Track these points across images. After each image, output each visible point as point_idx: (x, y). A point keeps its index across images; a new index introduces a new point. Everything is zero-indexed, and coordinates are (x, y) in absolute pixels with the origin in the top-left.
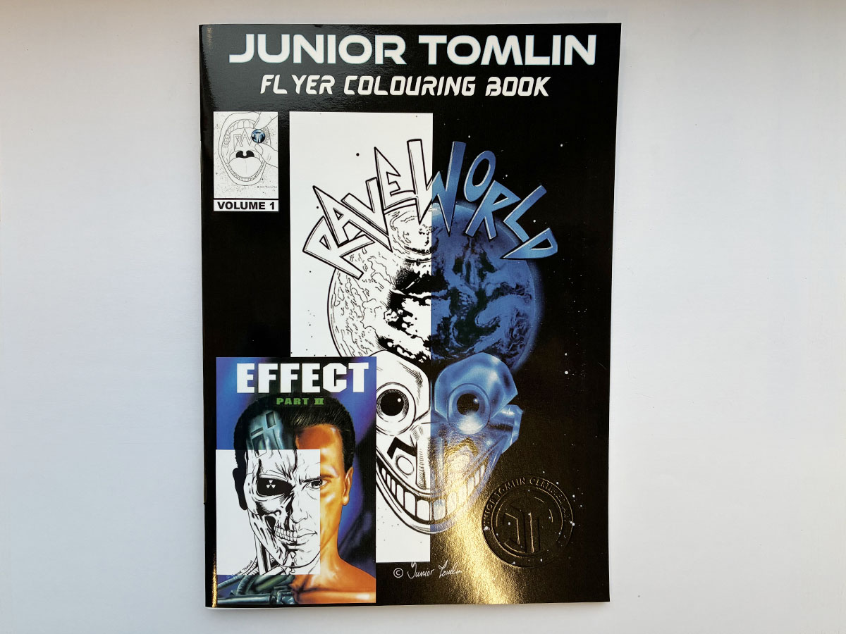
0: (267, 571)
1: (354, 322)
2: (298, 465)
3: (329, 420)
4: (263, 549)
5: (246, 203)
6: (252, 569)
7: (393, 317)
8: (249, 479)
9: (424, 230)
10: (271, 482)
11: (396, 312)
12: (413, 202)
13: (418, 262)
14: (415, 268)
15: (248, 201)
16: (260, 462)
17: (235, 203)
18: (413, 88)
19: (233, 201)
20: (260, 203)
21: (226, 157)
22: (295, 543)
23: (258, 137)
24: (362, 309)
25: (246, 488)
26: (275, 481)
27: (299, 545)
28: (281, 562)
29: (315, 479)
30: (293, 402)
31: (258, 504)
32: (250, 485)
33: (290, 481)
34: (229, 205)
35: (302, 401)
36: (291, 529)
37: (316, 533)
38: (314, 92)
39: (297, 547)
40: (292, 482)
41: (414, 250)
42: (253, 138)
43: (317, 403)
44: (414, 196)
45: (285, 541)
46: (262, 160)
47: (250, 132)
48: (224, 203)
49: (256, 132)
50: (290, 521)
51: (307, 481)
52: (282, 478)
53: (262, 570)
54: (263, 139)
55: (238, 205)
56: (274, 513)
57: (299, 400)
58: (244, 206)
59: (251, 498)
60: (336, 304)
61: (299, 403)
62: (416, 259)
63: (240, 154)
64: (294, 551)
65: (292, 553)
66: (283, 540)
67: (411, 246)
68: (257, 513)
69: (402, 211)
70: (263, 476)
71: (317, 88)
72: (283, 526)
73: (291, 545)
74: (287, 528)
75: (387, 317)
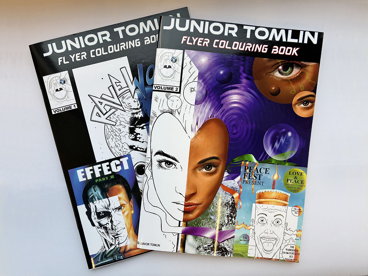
0: (109, 248)
1: (117, 143)
2: (110, 204)
3: (118, 183)
4: (105, 240)
5: (64, 108)
6: (103, 249)
7: (133, 136)
8: (93, 214)
9: (136, 100)
10: (102, 213)
11: (133, 134)
12: (128, 91)
13: (137, 113)
14: (136, 116)
15: (65, 107)
16: (95, 206)
17: (60, 109)
18: (117, 49)
19: (59, 109)
20: (70, 107)
21: (52, 93)
22: (117, 234)
23: (62, 82)
24: (120, 137)
25: (93, 218)
26: (103, 212)
27: (119, 235)
28: (114, 243)
29: (118, 207)
30: (102, 180)
31: (99, 223)
32: (94, 216)
33: (109, 211)
34: (58, 111)
35: (106, 179)
36: (114, 229)
37: (124, 228)
38: (80, 60)
39: (119, 236)
40: (110, 211)
41: (134, 109)
42: (61, 83)
43: (111, 178)
44: (128, 89)
45: (113, 235)
46: (66, 90)
47: (59, 81)
48: (56, 110)
49: (61, 80)
50: (113, 226)
51: (115, 209)
52: (106, 210)
53: (107, 249)
54: (64, 82)
55: (62, 110)
56: (106, 225)
57: (104, 178)
58: (64, 109)
59: (95, 221)
60: (109, 137)
61: (105, 180)
62: (135, 112)
63: (57, 90)
64: (118, 237)
65: (117, 239)
66: (112, 234)
67: (132, 108)
68: (99, 227)
69: (125, 95)
70: (98, 211)
71: (80, 58)
72: (111, 229)
73: (116, 235)
74: (113, 229)
75: (130, 137)
